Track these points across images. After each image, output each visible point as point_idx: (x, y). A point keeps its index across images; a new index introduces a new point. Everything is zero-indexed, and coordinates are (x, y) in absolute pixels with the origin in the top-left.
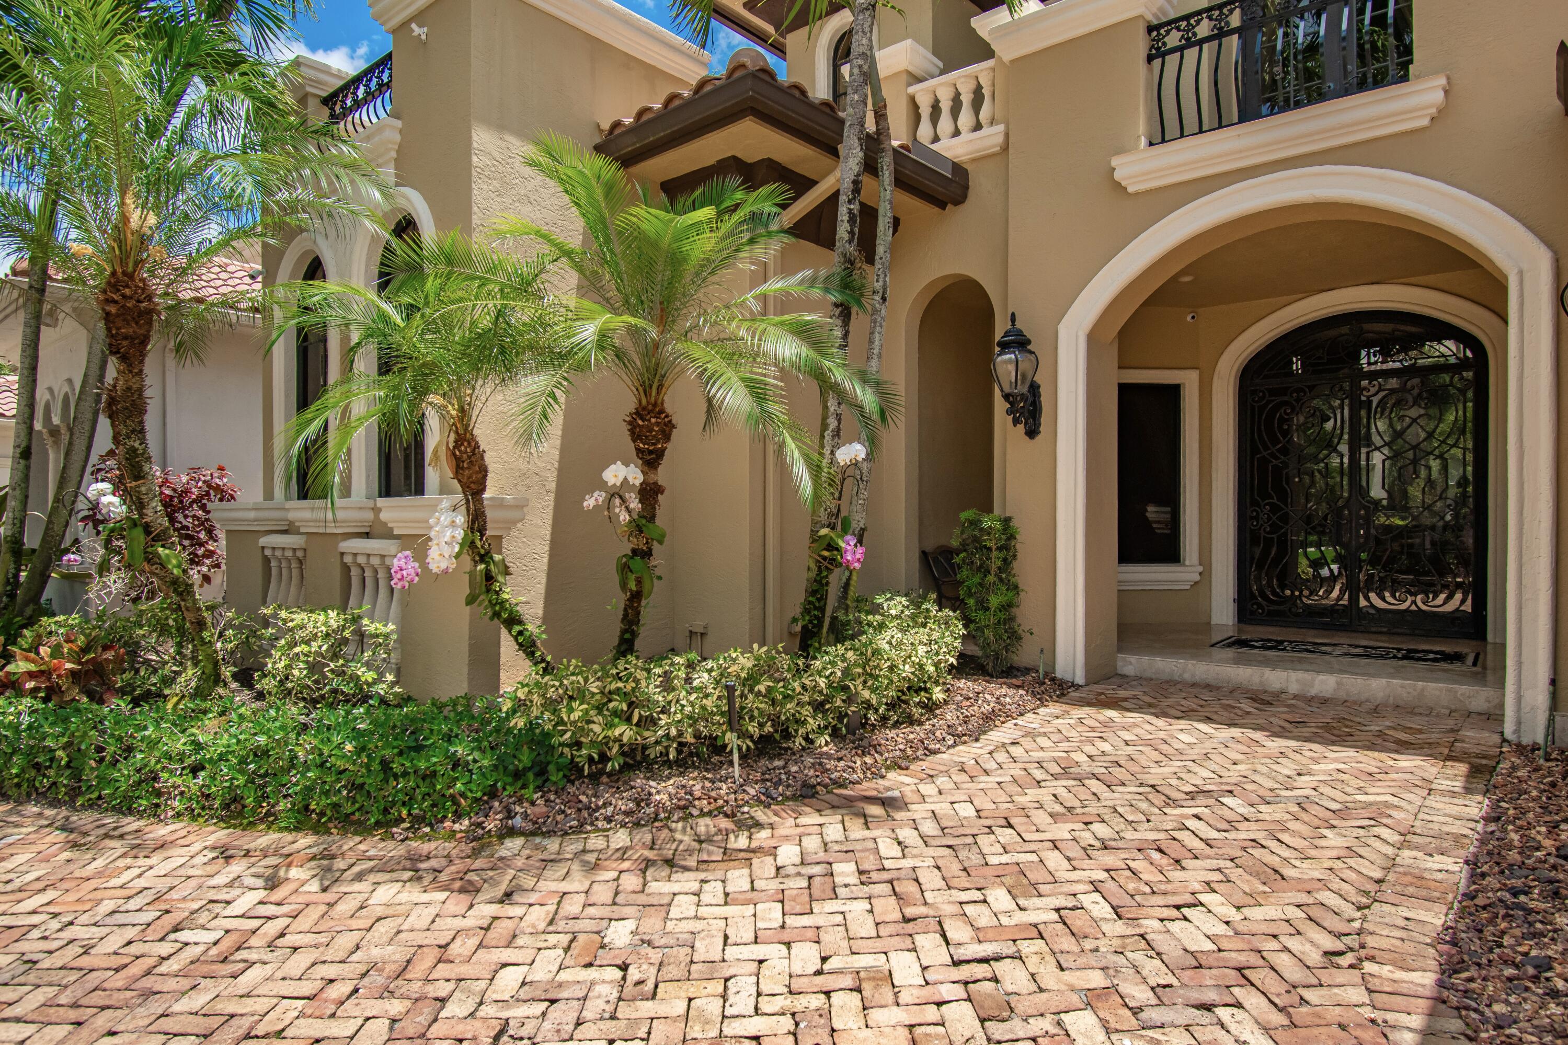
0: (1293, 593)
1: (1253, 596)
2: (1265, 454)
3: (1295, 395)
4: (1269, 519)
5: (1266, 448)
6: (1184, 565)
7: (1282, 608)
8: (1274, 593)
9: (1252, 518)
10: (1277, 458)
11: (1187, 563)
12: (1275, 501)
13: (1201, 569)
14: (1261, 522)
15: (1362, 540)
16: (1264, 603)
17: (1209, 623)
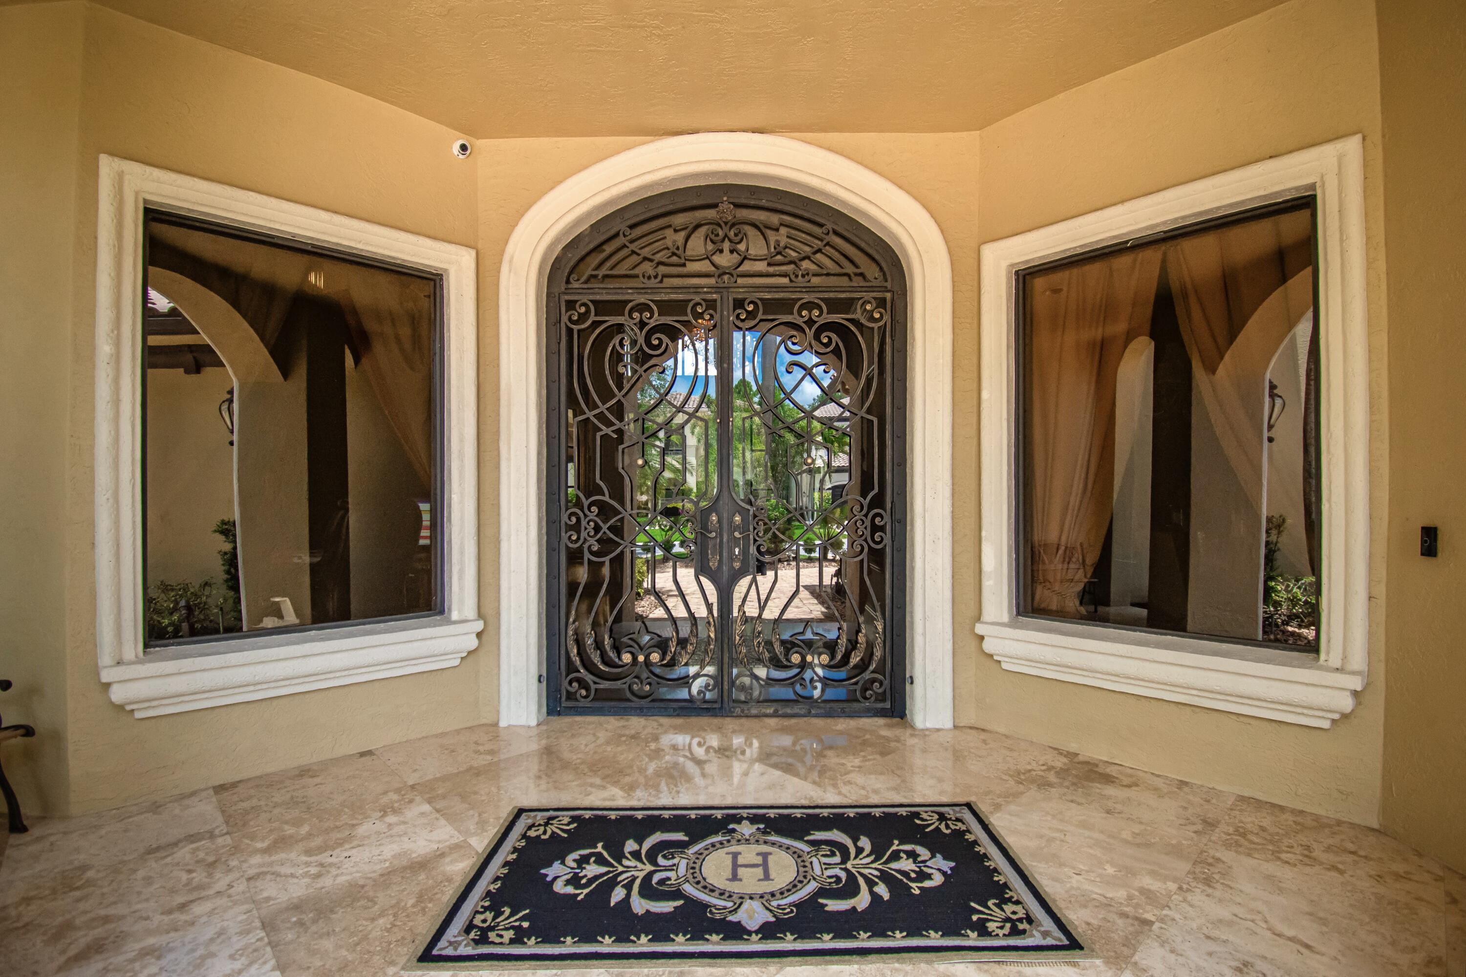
0: (635, 658)
1: (571, 668)
2: (590, 414)
3: (636, 315)
4: (597, 529)
5: (593, 406)
6: (450, 622)
7: (618, 684)
8: (606, 661)
9: (569, 528)
10: (609, 424)
11: (455, 616)
12: (606, 498)
13: (479, 626)
14: (583, 534)
15: (737, 565)
16: (589, 678)
17: (496, 725)
